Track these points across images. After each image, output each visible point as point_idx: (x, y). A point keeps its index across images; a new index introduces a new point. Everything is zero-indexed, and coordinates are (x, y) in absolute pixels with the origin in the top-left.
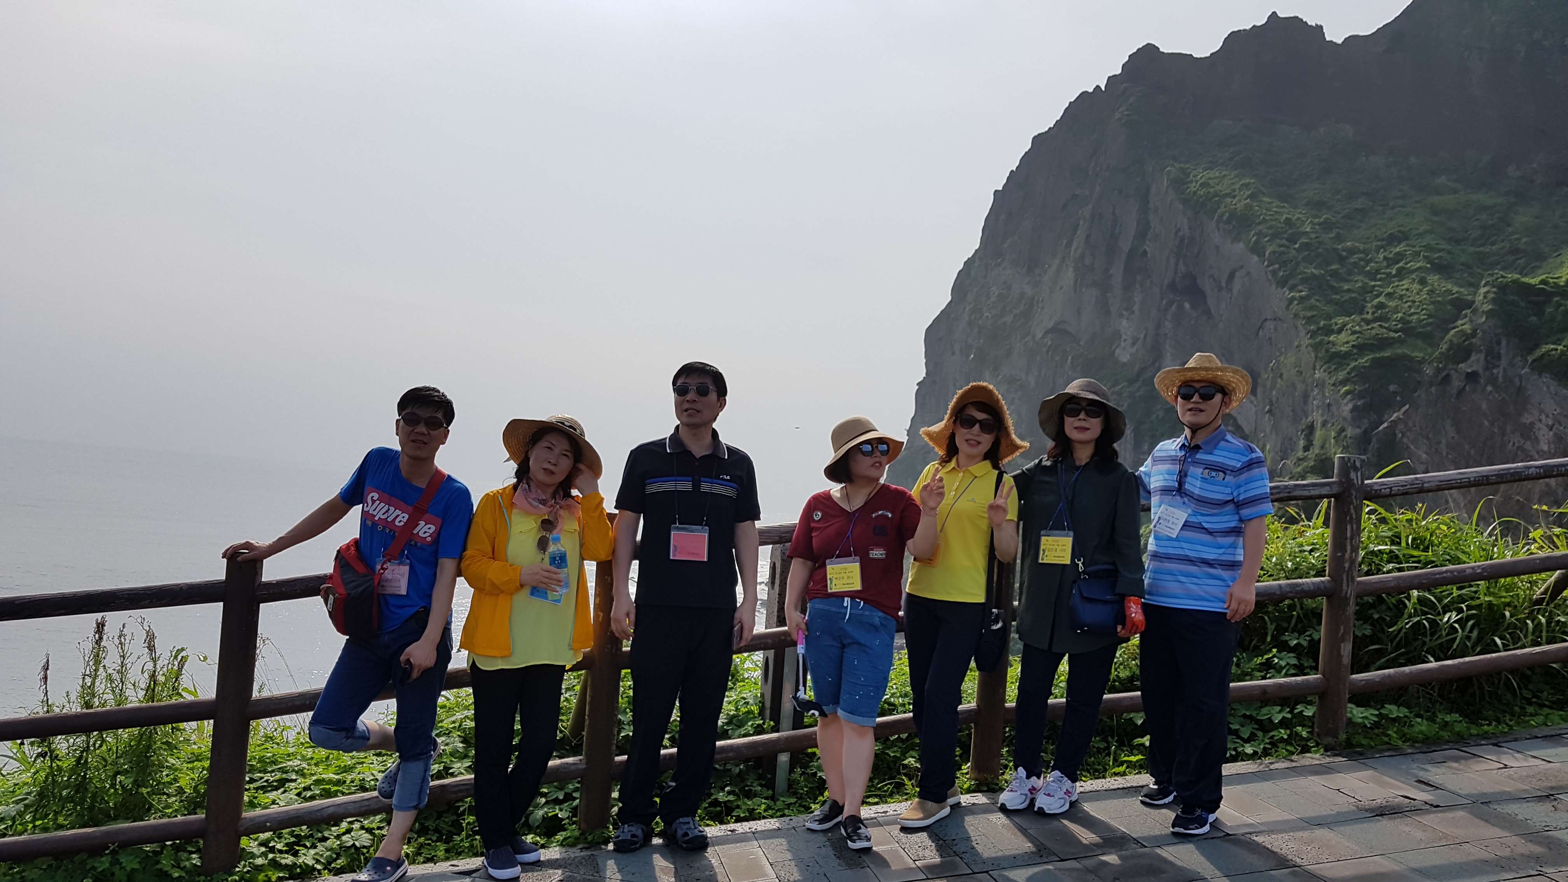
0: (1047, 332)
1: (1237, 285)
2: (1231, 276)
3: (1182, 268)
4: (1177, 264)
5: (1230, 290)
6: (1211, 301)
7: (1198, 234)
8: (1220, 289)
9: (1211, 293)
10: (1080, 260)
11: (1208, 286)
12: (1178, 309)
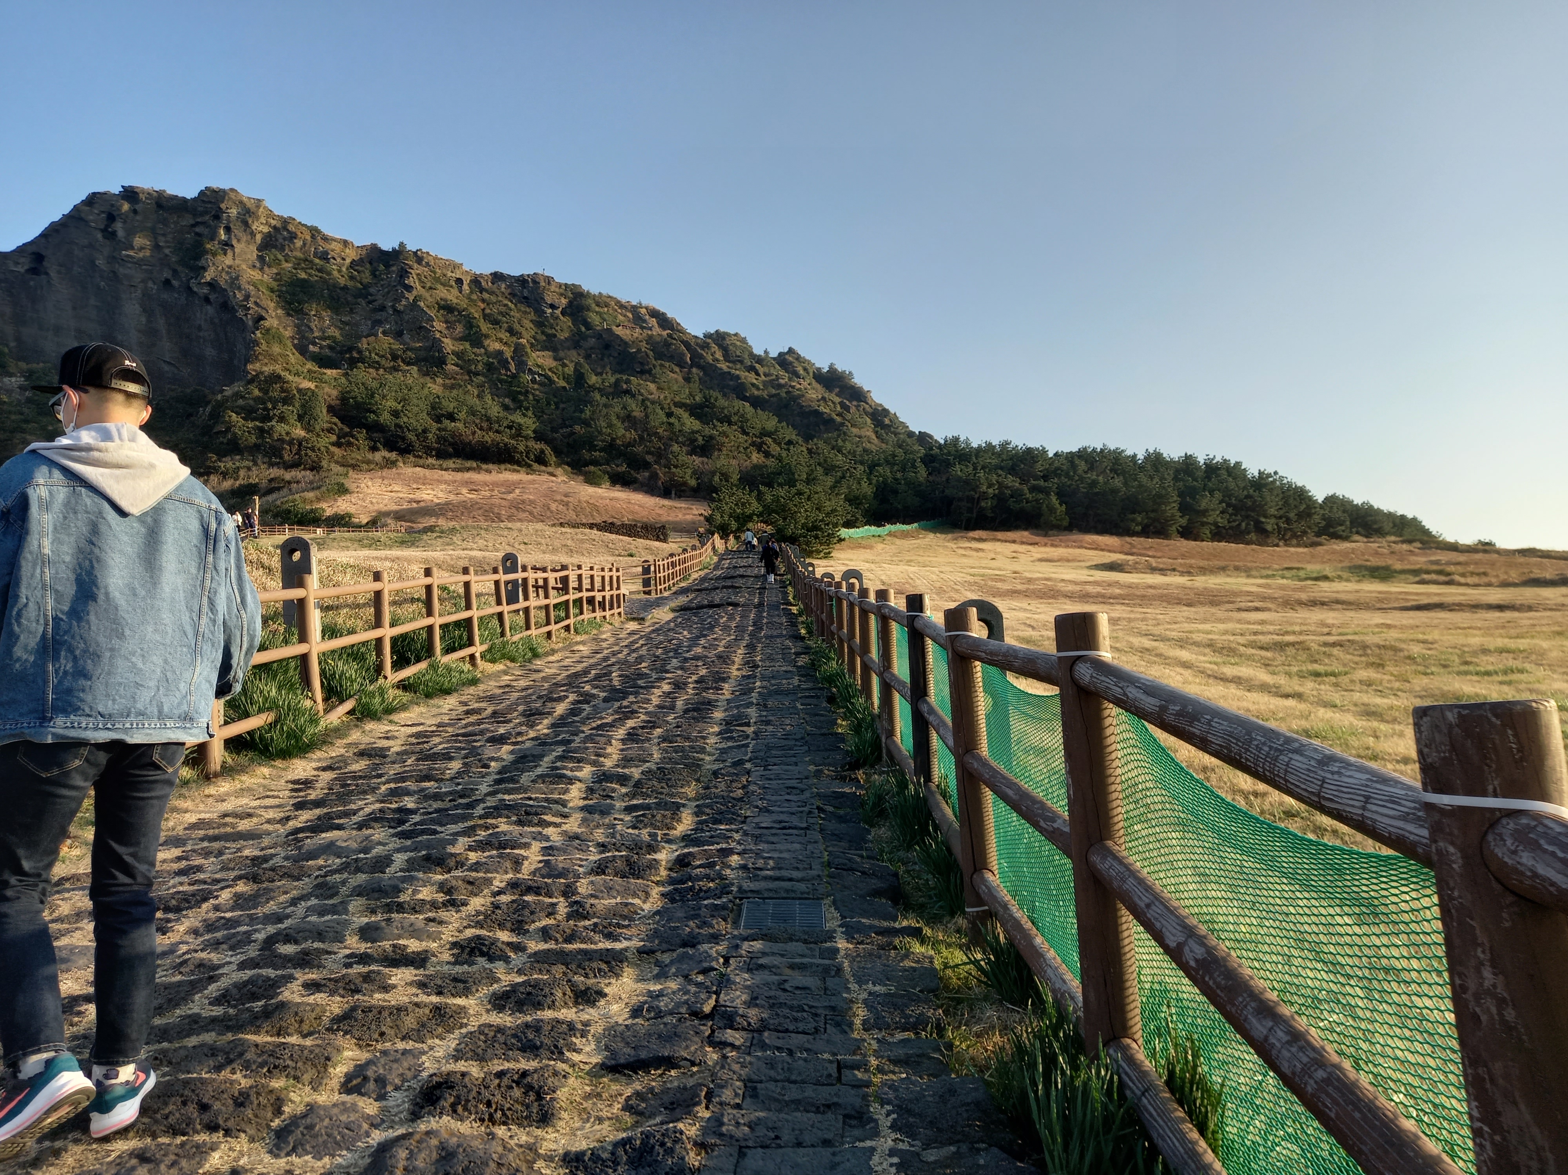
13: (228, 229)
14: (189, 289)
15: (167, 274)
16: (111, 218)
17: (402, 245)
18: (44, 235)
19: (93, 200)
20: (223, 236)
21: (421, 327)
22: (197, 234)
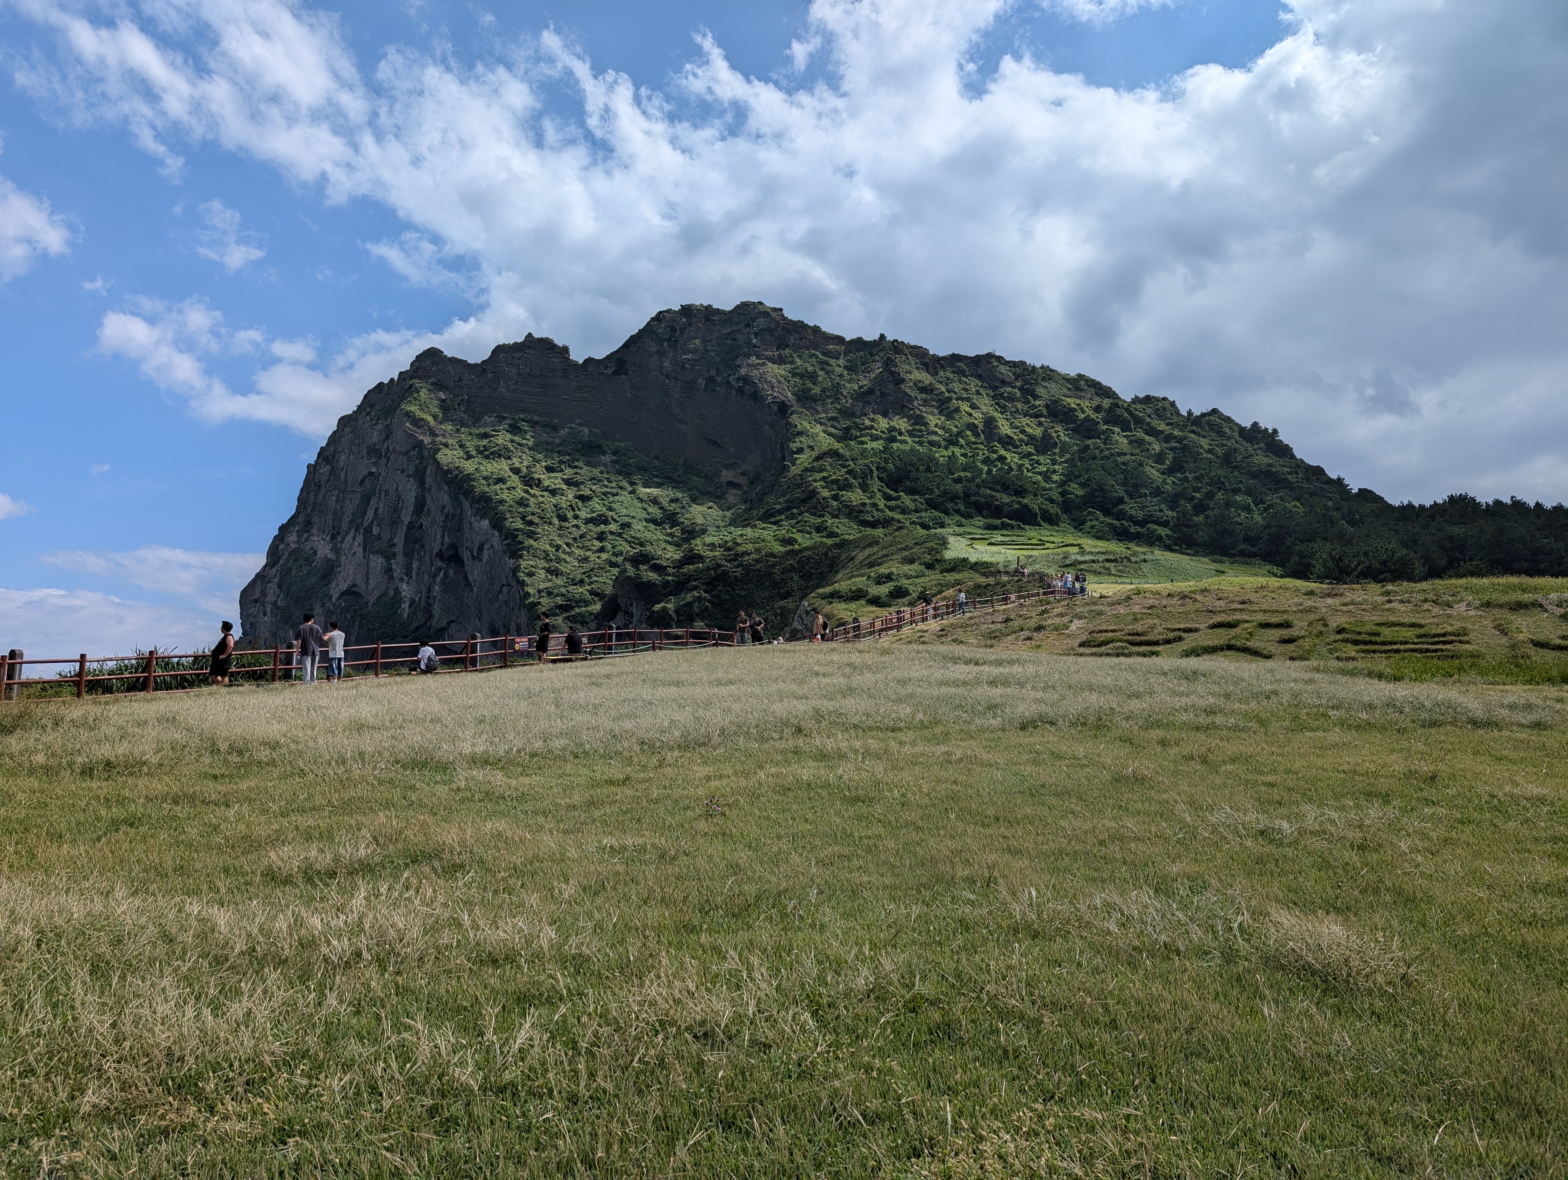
0: (342, 594)
1: (485, 557)
2: (481, 549)
3: (447, 539)
4: (443, 536)
5: (480, 560)
6: (468, 569)
7: (458, 512)
8: (474, 558)
9: (468, 561)
10: (368, 530)
11: (466, 555)
12: (445, 575)
13: (756, 334)
14: (729, 382)
15: (713, 373)
16: (674, 330)
17: (882, 336)
18: (626, 345)
19: (659, 317)
21: (903, 406)
22: (733, 339)
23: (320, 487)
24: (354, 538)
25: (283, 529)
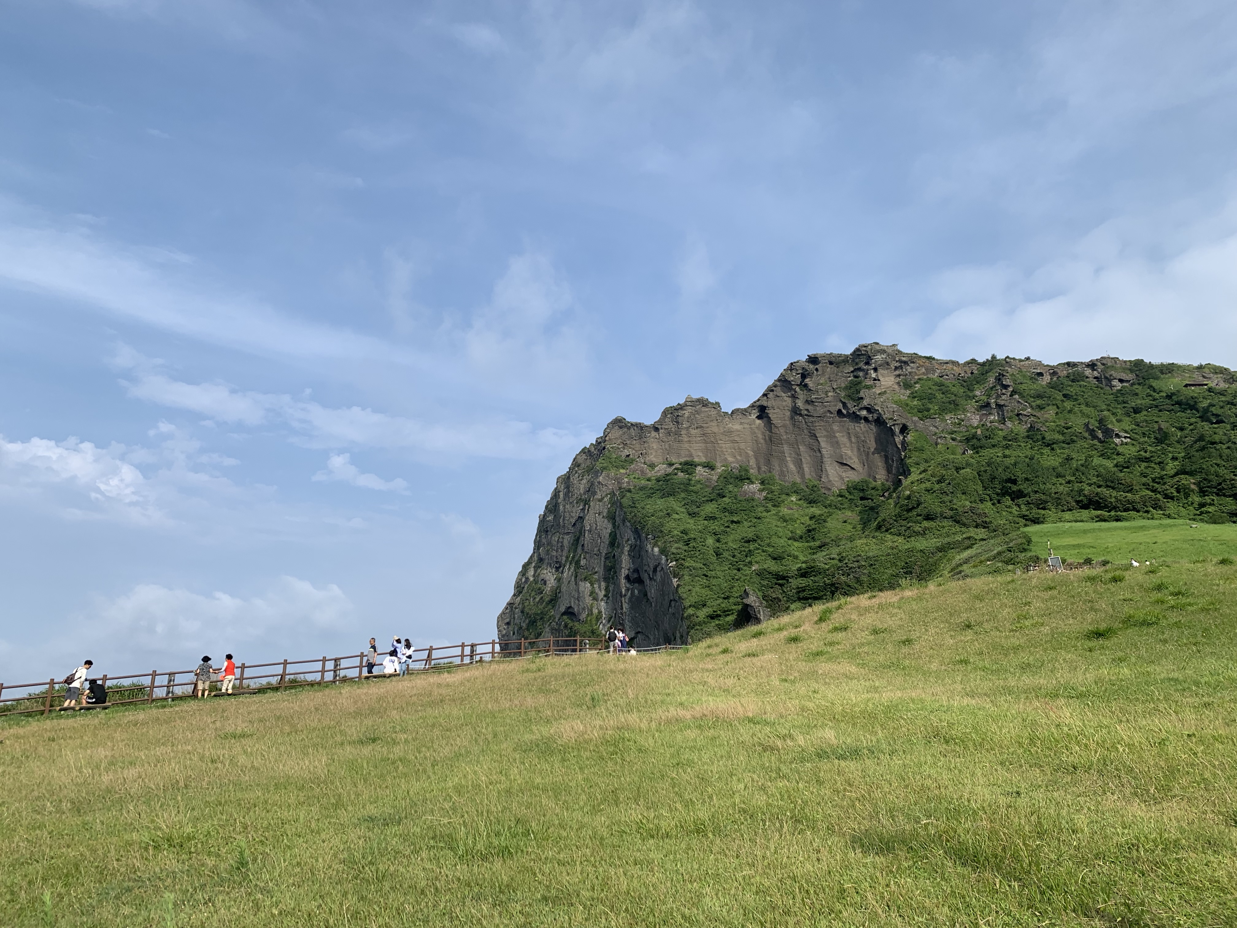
0: (562, 615)
1: (658, 577)
2: (655, 570)
3: (632, 565)
4: (629, 563)
5: (655, 581)
6: (648, 589)
7: (638, 543)
8: (651, 579)
9: (647, 582)
10: (578, 563)
11: (645, 577)
12: (631, 594)
13: (875, 370)
16: (804, 376)
17: (994, 357)
18: (765, 394)
19: (792, 367)
20: (874, 375)
23: (547, 531)
24: (569, 569)
25: (526, 567)
